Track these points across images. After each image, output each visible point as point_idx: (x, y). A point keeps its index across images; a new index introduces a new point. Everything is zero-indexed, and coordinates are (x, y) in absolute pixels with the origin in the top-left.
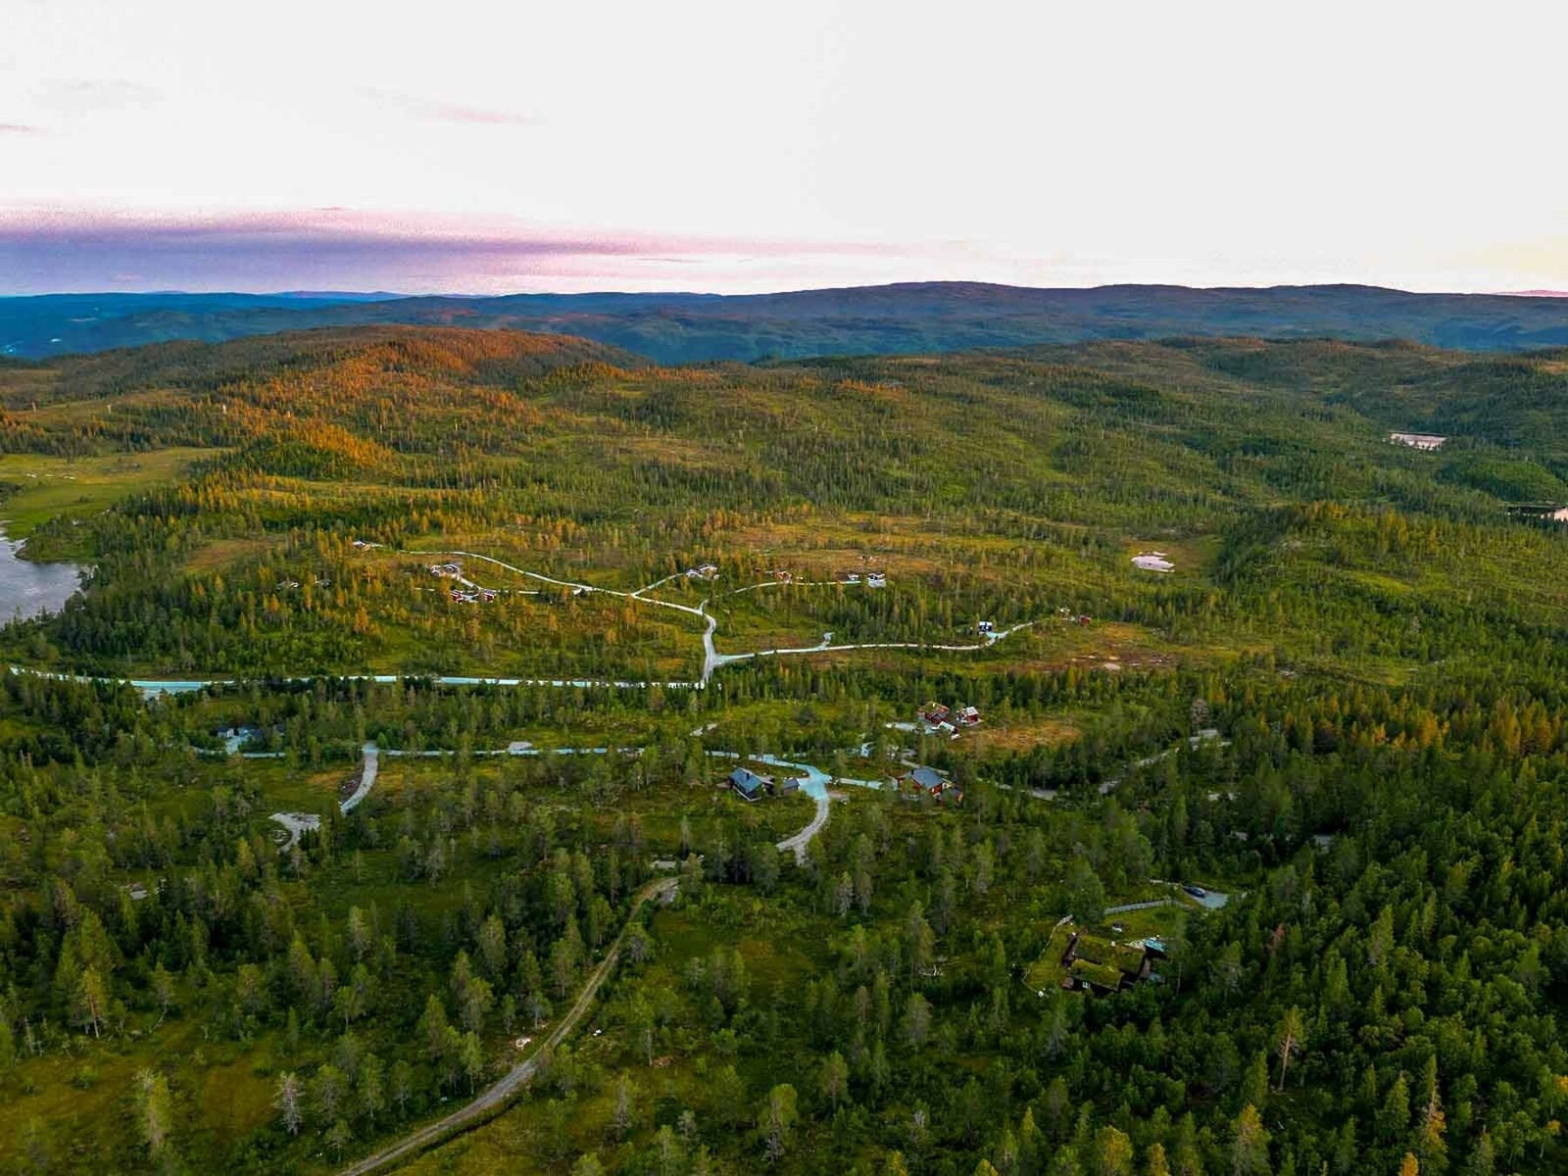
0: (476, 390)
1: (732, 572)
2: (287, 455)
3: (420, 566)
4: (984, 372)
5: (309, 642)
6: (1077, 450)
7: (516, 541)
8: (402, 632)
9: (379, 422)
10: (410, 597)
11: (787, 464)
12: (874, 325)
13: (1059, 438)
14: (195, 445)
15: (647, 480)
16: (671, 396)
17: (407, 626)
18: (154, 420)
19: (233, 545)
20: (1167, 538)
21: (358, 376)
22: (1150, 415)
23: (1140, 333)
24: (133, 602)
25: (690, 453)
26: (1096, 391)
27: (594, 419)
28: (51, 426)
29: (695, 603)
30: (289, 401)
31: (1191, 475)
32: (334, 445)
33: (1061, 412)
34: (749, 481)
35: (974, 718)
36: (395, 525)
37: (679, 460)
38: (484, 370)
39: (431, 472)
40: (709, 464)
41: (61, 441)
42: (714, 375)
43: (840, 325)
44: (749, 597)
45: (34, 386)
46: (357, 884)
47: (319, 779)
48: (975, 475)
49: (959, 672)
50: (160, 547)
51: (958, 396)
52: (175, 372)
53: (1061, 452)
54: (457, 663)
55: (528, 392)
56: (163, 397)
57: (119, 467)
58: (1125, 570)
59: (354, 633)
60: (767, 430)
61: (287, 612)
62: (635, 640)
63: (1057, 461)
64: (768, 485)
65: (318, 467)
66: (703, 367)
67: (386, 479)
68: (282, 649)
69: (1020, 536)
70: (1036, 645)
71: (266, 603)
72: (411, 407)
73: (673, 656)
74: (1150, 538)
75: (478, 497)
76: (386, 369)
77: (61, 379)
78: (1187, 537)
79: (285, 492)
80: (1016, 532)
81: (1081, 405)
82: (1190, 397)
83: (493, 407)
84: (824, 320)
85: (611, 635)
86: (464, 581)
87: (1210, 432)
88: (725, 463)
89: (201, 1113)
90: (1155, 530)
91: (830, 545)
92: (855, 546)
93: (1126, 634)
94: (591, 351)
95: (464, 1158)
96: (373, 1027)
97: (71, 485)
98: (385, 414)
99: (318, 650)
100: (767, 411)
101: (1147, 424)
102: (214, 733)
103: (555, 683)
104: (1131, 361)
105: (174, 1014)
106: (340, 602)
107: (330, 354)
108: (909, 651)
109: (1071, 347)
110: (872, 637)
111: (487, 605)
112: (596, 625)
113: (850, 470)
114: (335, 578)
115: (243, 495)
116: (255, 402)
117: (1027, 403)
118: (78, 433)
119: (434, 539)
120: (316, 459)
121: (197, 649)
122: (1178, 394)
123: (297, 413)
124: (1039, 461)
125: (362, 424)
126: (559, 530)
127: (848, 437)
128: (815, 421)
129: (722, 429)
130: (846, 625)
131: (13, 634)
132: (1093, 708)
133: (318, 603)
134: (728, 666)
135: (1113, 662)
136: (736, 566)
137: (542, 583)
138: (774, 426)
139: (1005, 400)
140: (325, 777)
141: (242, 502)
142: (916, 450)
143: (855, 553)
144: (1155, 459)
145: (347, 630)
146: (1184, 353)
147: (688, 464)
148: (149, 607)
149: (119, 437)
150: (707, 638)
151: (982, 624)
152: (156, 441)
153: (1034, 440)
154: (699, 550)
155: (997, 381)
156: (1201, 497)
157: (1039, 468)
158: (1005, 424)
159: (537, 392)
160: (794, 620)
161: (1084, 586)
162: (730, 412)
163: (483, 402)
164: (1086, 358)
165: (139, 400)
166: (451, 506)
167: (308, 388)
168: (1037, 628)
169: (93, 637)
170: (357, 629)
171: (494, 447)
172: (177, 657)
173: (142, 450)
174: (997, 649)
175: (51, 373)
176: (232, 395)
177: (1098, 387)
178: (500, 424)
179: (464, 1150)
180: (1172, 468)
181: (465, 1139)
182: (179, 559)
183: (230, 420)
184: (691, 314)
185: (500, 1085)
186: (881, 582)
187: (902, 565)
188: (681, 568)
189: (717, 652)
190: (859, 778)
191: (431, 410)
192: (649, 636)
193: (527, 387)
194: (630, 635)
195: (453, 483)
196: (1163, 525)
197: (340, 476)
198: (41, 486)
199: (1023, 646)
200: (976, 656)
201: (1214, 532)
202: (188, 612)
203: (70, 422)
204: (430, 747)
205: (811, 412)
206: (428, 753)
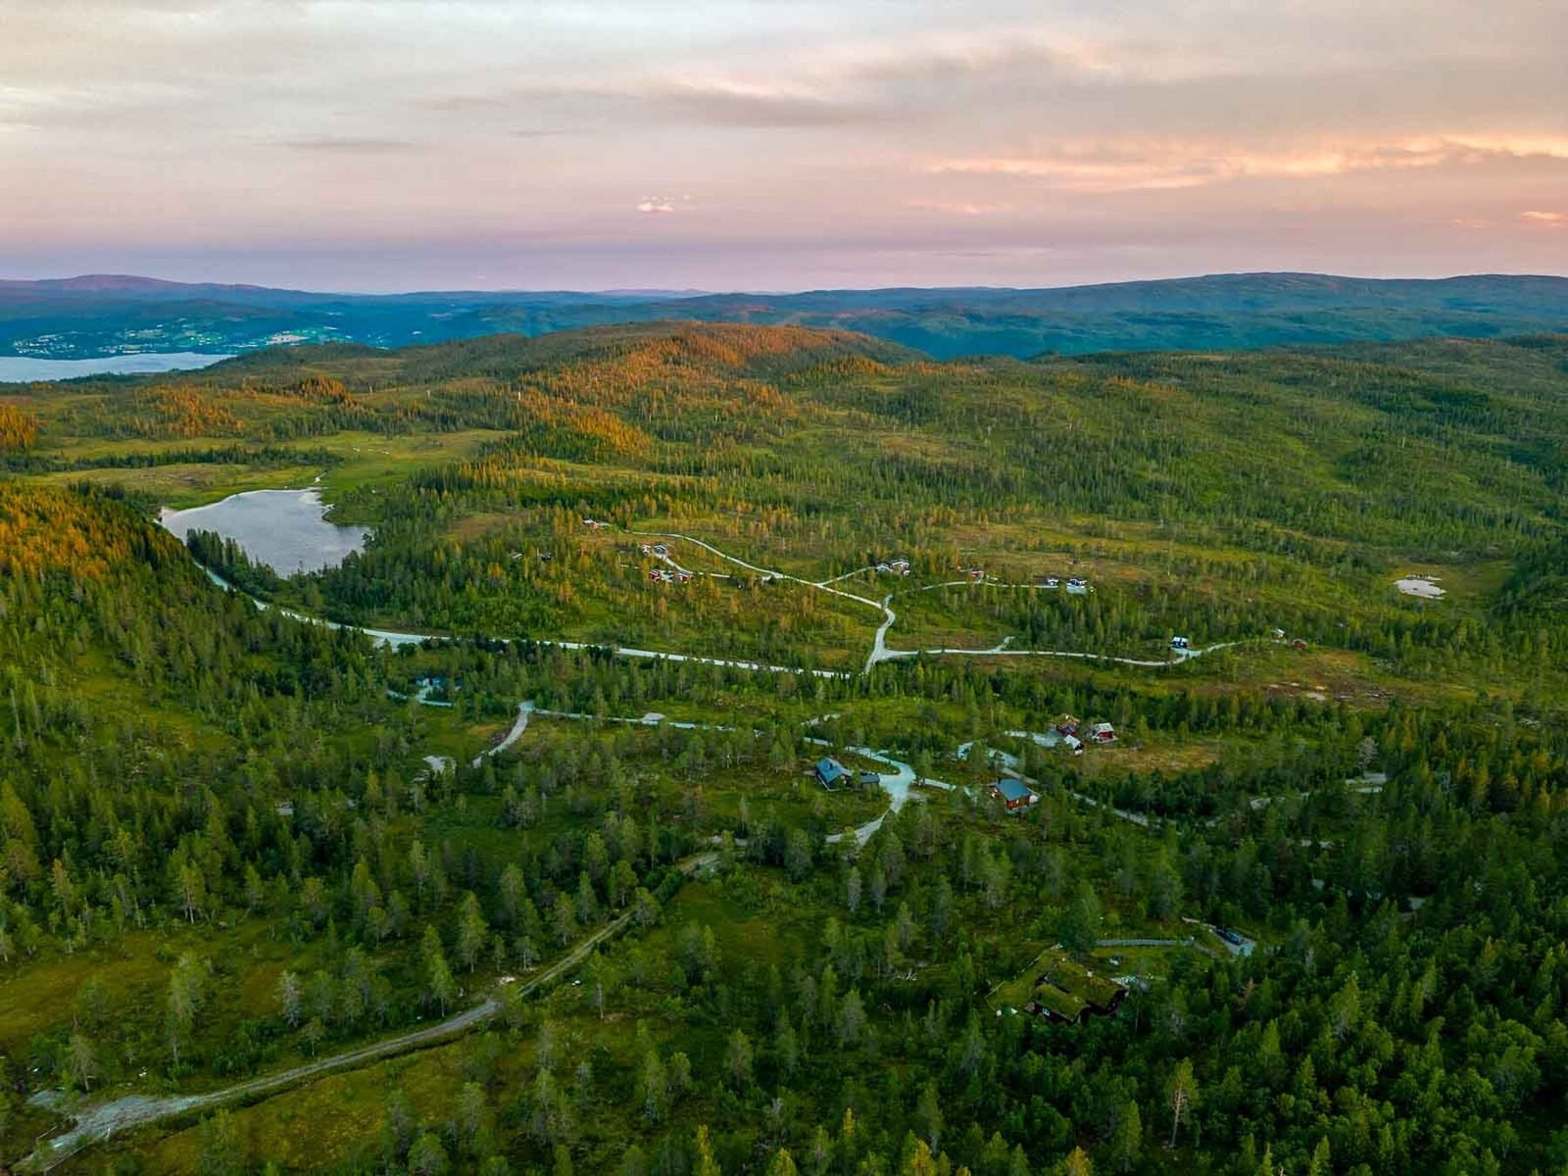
0: (740, 384)
1: (923, 570)
2: (560, 438)
3: (634, 545)
4: (1281, 371)
5: (519, 607)
6: (1369, 458)
7: (728, 528)
8: (601, 605)
9: (649, 411)
10: (613, 574)
11: (1032, 462)
12: (1176, 319)
13: (1351, 445)
14: (491, 428)
15: (883, 475)
16: (925, 391)
17: (606, 599)
18: (463, 405)
19: (490, 518)
20: (1448, 561)
21: (639, 369)
22: (1473, 422)
23: (1494, 330)
24: (390, 561)
25: (933, 448)
26: (1411, 394)
27: (845, 413)
28: (380, 407)
29: (880, 597)
30: (576, 390)
31: (1509, 492)
32: (600, 432)
33: (1364, 416)
34: (987, 479)
35: (1109, 735)
36: (627, 507)
37: (919, 456)
38: (758, 365)
39: (680, 460)
40: (948, 460)
41: (385, 420)
42: (980, 370)
43: (1138, 319)
44: (935, 595)
45: (380, 372)
46: (459, 824)
47: (477, 729)
48: (1241, 481)
49: (1135, 688)
50: (430, 516)
51: (1243, 396)
52: (494, 362)
53: (1350, 460)
54: (640, 636)
55: (790, 386)
56: (477, 384)
57: (425, 446)
58: (1378, 593)
59: (558, 603)
60: (1017, 427)
61: (506, 580)
62: (808, 628)
63: (1343, 469)
64: (1007, 484)
65: (583, 452)
66: (972, 362)
67: (639, 464)
68: (495, 613)
69: (1260, 549)
70: (1230, 666)
71: (490, 572)
72: (679, 398)
73: (842, 646)
74: (1422, 559)
75: (712, 484)
76: (666, 362)
77: (405, 366)
78: (1472, 561)
79: (548, 473)
80: (1259, 543)
81: (1389, 410)
82: (1530, 403)
83: (753, 398)
84: (1119, 315)
85: (785, 621)
86: (669, 562)
87: (1547, 445)
88: (968, 459)
89: (237, 997)
90: (1433, 551)
91: (1042, 547)
92: (1067, 550)
93: (1344, 663)
94: (867, 347)
95: (408, 1072)
96: (400, 947)
97: (382, 459)
98: (655, 404)
99: (525, 615)
100: (1021, 408)
101: (1469, 433)
102: (413, 681)
103: (717, 662)
104: (1467, 361)
105: (260, 913)
106: (552, 573)
107: (618, 347)
108: (1088, 661)
109: (1401, 344)
110: (1052, 643)
111: (677, 584)
112: (775, 610)
113: (1099, 471)
114: (558, 551)
115: (512, 473)
116: (547, 390)
117: (1320, 405)
118: (400, 414)
119: (659, 521)
120: (582, 443)
121: (428, 607)
122: (1515, 400)
123: (581, 401)
124: (1321, 469)
125: (634, 413)
126: (773, 519)
127: (1103, 436)
128: (1071, 419)
129: (971, 426)
130: (1030, 630)
131: (295, 585)
132: (1252, 738)
133: (534, 573)
134: (892, 661)
135: (1320, 691)
136: (928, 563)
137: (740, 567)
138: (1025, 423)
139: (1298, 401)
140: (483, 728)
141: (509, 480)
142: (1178, 453)
143: (1064, 556)
144: (1465, 473)
145: (552, 599)
146: (1535, 354)
147: (929, 459)
148: (400, 567)
149: (432, 418)
150: (881, 632)
151: (1177, 639)
152: (460, 423)
153: (1319, 447)
154: (901, 545)
155: (1292, 381)
156: (1515, 517)
157: (1320, 476)
158: (1288, 427)
159: (797, 386)
160: (977, 620)
161: (1317, 605)
162: (982, 408)
163: (745, 395)
164: (1410, 357)
165: (455, 387)
166: (686, 491)
167: (591, 379)
168: (1238, 649)
169: (353, 589)
170: (561, 598)
171: (747, 437)
172: (411, 613)
173: (449, 431)
174: (1187, 667)
175: (398, 361)
176: (529, 383)
177: (1414, 390)
178: (757, 416)
179: (413, 1063)
180: (1485, 483)
181: (415, 1056)
182: (444, 528)
183: (523, 408)
184: (982, 309)
185: (469, 1014)
186: (1081, 589)
187: (1113, 571)
188: (873, 561)
189: (886, 646)
190: (947, 782)
191: (696, 401)
192: (821, 625)
193: (789, 381)
194: (805, 623)
195: (698, 470)
196: (1444, 546)
197: (601, 460)
198: (361, 459)
199: (1216, 666)
200: (1161, 673)
201: (1507, 557)
202: (430, 574)
203: (396, 403)
204: (576, 710)
205: (1067, 409)
206: (572, 715)
